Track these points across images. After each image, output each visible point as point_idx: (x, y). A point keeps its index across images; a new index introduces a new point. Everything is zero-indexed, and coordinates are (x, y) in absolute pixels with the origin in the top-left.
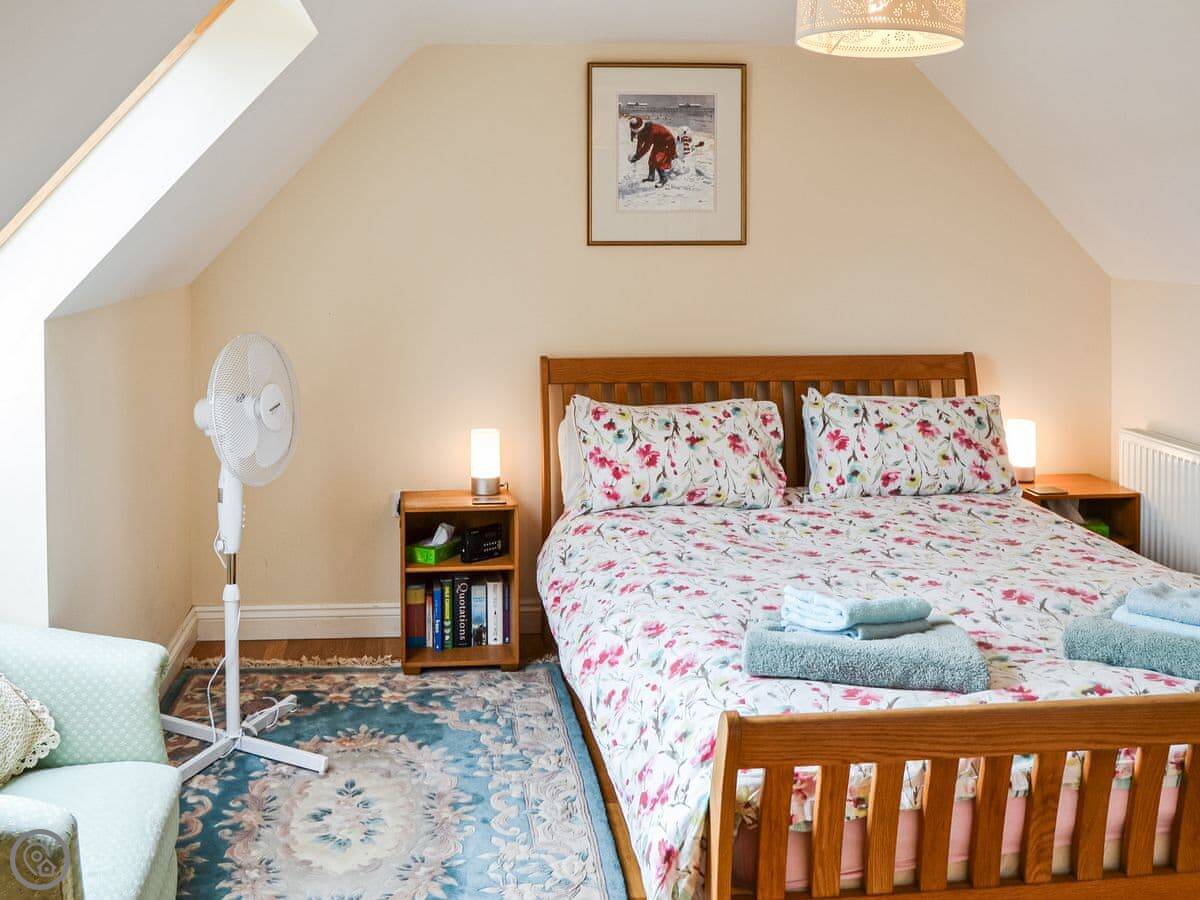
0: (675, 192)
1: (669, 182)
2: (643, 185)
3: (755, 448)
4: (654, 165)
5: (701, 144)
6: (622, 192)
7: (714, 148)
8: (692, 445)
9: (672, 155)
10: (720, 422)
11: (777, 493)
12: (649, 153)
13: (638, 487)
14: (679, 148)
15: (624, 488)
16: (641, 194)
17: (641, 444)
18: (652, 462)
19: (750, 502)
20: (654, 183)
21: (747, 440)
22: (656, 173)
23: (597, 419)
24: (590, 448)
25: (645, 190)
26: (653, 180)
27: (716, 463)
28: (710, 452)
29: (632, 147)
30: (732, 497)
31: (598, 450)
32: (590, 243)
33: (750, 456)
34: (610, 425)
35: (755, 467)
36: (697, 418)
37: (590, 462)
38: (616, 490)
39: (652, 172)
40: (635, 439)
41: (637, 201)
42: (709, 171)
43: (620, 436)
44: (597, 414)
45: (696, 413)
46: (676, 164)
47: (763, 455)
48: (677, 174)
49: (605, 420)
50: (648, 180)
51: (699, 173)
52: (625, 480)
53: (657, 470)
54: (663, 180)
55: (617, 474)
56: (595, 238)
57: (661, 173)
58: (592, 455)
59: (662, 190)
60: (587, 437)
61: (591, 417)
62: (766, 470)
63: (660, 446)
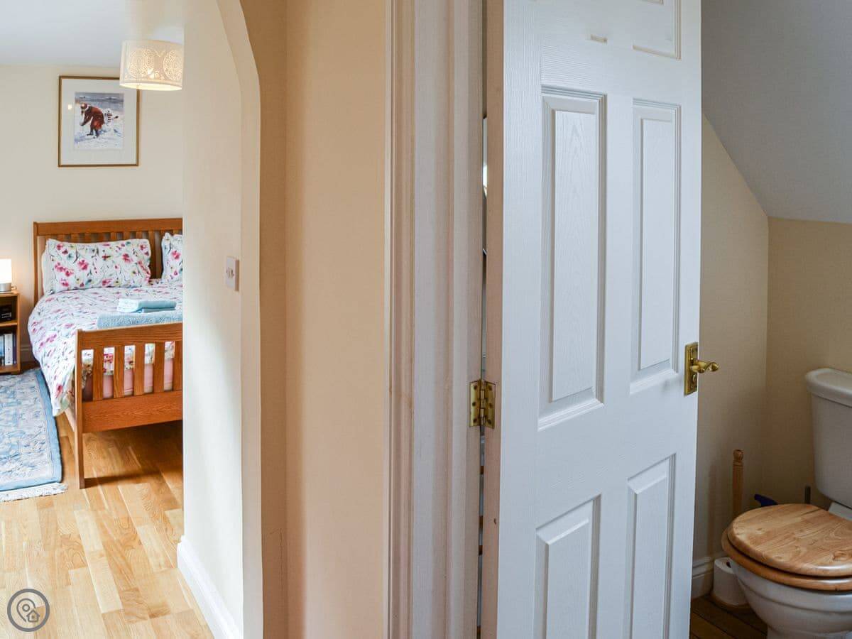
0: (104, 141)
1: (100, 136)
2: (87, 137)
3: (135, 259)
4: (93, 127)
5: (117, 117)
6: (76, 141)
7: (123, 119)
8: (105, 259)
9: (102, 122)
10: (120, 249)
11: (145, 280)
12: (90, 122)
13: (78, 280)
14: (106, 119)
15: (71, 281)
16: (86, 141)
17: (80, 260)
18: (85, 268)
19: (133, 284)
20: (93, 136)
21: (132, 256)
22: (94, 131)
23: (59, 249)
24: (55, 263)
25: (88, 139)
26: (92, 134)
27: (116, 267)
28: (113, 262)
29: (82, 119)
30: (124, 283)
31: (59, 264)
32: (59, 166)
33: (133, 263)
34: (66, 252)
35: (136, 268)
36: (108, 247)
37: (55, 270)
38: (67, 281)
39: (92, 131)
40: (77, 258)
41: (84, 145)
42: (120, 130)
43: (70, 256)
44: (59, 247)
45: (108, 245)
46: (104, 127)
47: (140, 263)
48: (105, 131)
49: (63, 250)
50: (90, 134)
51: (116, 131)
52: (72, 277)
53: (87, 272)
54: (97, 135)
55: (68, 274)
56: (62, 163)
57: (96, 131)
58: (56, 267)
59: (97, 140)
60: (54, 258)
61: (56, 249)
62: (141, 270)
63: (89, 260)
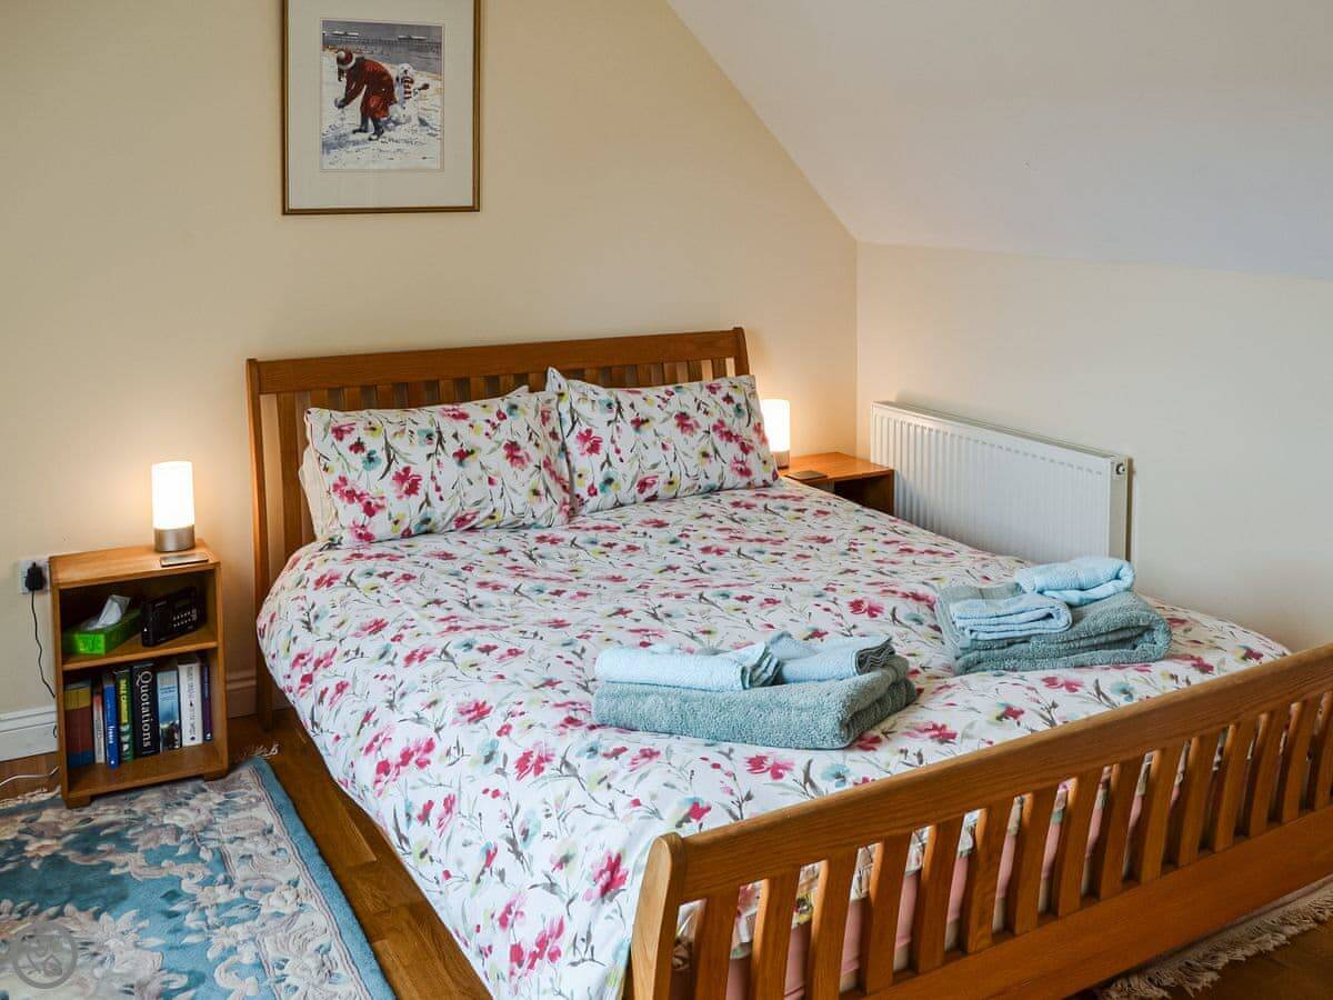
0: (394, 146)
1: (386, 133)
2: (353, 137)
3: (537, 456)
4: (366, 112)
5: (426, 87)
6: (327, 147)
7: (441, 92)
8: (461, 463)
9: (389, 99)
10: (495, 427)
12: (360, 98)
13: (396, 522)
14: (398, 90)
15: (380, 525)
16: (352, 148)
17: (398, 467)
18: (412, 490)
20: (365, 136)
21: (525, 447)
22: (370, 122)
23: (341, 439)
24: (333, 478)
25: (356, 143)
26: (365, 131)
27: (491, 481)
28: (483, 467)
29: (340, 90)
30: (509, 518)
31: (344, 480)
32: (286, 212)
33: (531, 467)
34: (358, 447)
35: (536, 481)
36: (465, 423)
37: (335, 497)
38: (369, 530)
39: (364, 121)
40: (390, 462)
41: (346, 157)
42: (434, 119)
43: (370, 459)
44: (339, 433)
45: (464, 416)
46: (395, 111)
47: (547, 464)
48: (396, 124)
49: (350, 440)
50: (360, 131)
51: (423, 123)
52: (380, 516)
53: (416, 500)
54: (379, 132)
55: (370, 510)
56: (293, 205)
57: (376, 121)
58: (336, 487)
59: (378, 144)
60: (329, 464)
61: (331, 437)
62: (551, 482)
63: (422, 468)
